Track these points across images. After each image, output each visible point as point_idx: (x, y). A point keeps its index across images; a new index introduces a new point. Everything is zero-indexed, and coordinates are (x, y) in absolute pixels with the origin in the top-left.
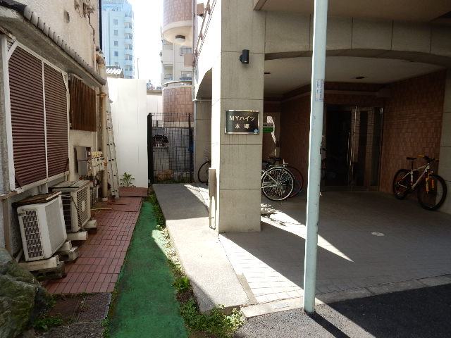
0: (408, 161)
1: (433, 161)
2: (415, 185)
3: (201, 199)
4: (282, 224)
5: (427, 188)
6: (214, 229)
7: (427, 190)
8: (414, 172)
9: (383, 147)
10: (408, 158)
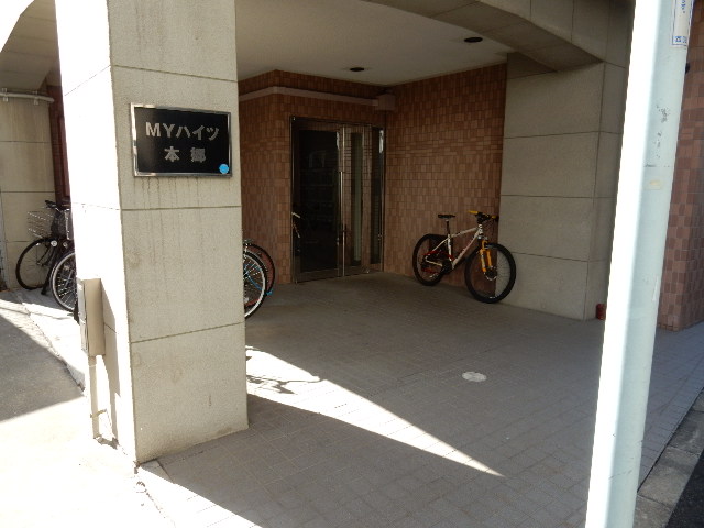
0: (440, 220)
1: (490, 220)
2: (456, 261)
3: (42, 341)
4: (281, 387)
5: (483, 265)
6: (114, 443)
7: (484, 270)
8: (452, 239)
9: (387, 197)
10: (441, 216)
